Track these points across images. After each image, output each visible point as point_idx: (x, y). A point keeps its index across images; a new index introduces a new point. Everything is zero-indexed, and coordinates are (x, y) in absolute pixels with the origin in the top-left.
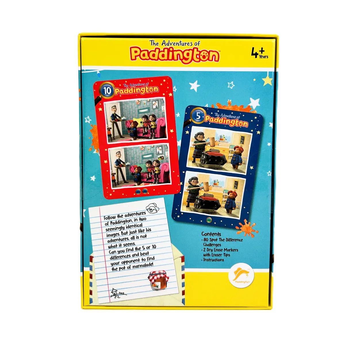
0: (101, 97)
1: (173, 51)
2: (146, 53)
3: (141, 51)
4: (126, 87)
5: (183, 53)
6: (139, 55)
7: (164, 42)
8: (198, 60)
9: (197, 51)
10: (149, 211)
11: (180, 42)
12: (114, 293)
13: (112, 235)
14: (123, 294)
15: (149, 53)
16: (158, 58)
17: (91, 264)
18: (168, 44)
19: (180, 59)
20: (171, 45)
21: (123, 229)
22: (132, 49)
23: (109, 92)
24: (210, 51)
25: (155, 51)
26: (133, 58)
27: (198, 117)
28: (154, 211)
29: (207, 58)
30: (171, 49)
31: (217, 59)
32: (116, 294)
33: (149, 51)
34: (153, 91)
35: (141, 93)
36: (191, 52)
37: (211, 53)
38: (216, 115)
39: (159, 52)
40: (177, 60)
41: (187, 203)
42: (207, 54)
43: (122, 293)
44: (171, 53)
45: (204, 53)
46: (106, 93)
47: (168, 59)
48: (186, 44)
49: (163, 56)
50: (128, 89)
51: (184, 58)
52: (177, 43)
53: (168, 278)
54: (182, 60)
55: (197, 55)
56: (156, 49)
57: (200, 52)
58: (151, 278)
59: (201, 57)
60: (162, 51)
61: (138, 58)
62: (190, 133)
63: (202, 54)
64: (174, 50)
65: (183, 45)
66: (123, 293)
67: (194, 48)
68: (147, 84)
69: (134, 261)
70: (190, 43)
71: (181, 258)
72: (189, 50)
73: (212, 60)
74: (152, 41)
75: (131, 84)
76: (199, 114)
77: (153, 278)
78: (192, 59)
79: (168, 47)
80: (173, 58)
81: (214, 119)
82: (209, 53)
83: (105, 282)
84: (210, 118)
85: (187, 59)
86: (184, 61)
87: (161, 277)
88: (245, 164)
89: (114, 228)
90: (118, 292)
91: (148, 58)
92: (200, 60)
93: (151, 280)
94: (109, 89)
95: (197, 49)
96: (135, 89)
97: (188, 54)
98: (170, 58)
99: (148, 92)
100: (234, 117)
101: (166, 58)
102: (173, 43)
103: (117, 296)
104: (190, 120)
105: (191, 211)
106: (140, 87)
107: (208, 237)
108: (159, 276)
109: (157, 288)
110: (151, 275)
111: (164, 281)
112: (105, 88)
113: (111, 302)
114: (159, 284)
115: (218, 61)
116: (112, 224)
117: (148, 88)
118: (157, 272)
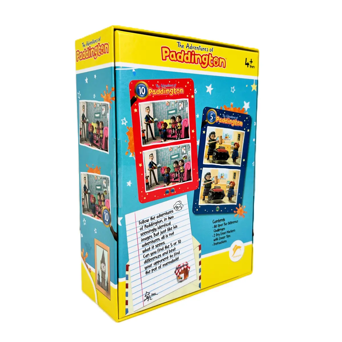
0: (137, 97)
1: (195, 55)
2: (174, 54)
3: (170, 52)
4: (158, 88)
5: (202, 57)
6: (169, 56)
7: (188, 46)
8: (212, 65)
9: (212, 57)
10: (176, 209)
11: (200, 47)
12: (147, 296)
13: (145, 239)
14: (155, 295)
15: (176, 55)
16: (184, 61)
17: (127, 273)
18: (191, 48)
19: (200, 63)
20: (193, 48)
21: (155, 230)
22: (163, 49)
23: (143, 92)
24: (220, 58)
25: (181, 53)
26: (164, 58)
27: (211, 118)
28: (180, 208)
29: (218, 64)
30: (193, 53)
31: (224, 66)
32: (149, 296)
33: (177, 53)
34: (180, 92)
35: (170, 94)
36: (207, 57)
37: (220, 59)
38: (223, 116)
39: (185, 54)
40: (198, 63)
41: (203, 196)
42: (218, 61)
43: (153, 294)
44: (193, 56)
45: (216, 59)
46: (140, 94)
47: (191, 62)
48: (204, 50)
49: (187, 58)
50: (159, 89)
51: (203, 62)
52: (197, 48)
53: (189, 268)
54: (201, 64)
55: (211, 60)
56: (182, 51)
57: (214, 58)
58: (177, 272)
59: (214, 63)
60: (186, 54)
61: (168, 58)
62: (206, 133)
63: (214, 59)
64: (195, 53)
65: (202, 50)
66: (155, 293)
67: (209, 54)
68: (175, 85)
69: (164, 260)
70: (206, 49)
71: (198, 247)
72: (206, 55)
73: (221, 66)
74: (179, 42)
75: (162, 85)
76: (212, 115)
77: (179, 271)
78: (208, 64)
79: (191, 50)
80: (194, 62)
81: (222, 120)
82: (219, 59)
83: (140, 288)
84: (219, 118)
85: (204, 64)
86: (202, 65)
87: (184, 269)
88: (240, 157)
89: (148, 231)
90: (150, 295)
91: (176, 59)
92: (213, 65)
93: (177, 274)
94: (143, 89)
95: (211, 54)
96: (166, 90)
97: (205, 59)
98: (193, 61)
99: (176, 93)
100: (234, 118)
101: (189, 61)
102: (194, 47)
103: (150, 299)
104: (206, 121)
105: (206, 203)
106: (169, 88)
107: (217, 224)
108: (183, 268)
109: (182, 280)
110: (177, 269)
111: (186, 272)
112: (140, 88)
113: (145, 306)
114: (182, 275)
115: (225, 67)
116: (146, 227)
117: (176, 90)
118: (181, 265)
